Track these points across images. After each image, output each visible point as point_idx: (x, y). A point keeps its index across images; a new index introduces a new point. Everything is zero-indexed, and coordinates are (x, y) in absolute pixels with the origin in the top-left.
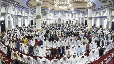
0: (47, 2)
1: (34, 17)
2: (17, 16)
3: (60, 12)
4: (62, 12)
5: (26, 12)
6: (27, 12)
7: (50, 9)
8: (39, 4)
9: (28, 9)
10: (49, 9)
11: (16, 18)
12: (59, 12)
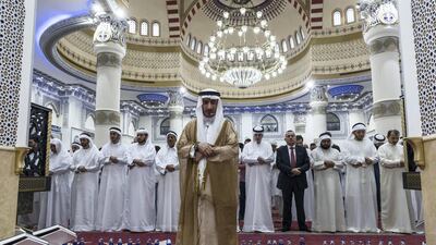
0: (169, 56)
3: (252, 110)
4: (263, 108)
5: (48, 99)
6: (58, 104)
7: (187, 95)
8: (107, 59)
9: (63, 84)
10: (183, 90)
12: (242, 110)
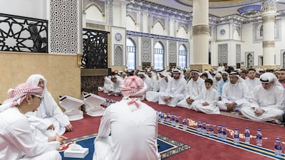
1: (217, 41)
2: (147, 37)
5: (180, 24)
6: (187, 25)
11: (144, 42)
